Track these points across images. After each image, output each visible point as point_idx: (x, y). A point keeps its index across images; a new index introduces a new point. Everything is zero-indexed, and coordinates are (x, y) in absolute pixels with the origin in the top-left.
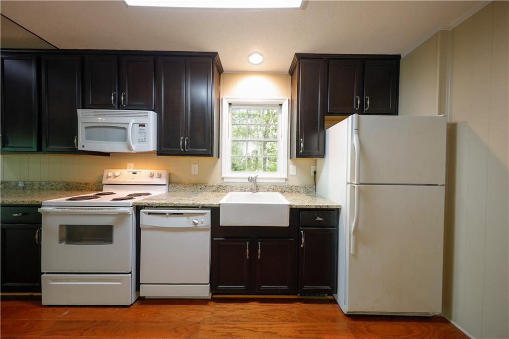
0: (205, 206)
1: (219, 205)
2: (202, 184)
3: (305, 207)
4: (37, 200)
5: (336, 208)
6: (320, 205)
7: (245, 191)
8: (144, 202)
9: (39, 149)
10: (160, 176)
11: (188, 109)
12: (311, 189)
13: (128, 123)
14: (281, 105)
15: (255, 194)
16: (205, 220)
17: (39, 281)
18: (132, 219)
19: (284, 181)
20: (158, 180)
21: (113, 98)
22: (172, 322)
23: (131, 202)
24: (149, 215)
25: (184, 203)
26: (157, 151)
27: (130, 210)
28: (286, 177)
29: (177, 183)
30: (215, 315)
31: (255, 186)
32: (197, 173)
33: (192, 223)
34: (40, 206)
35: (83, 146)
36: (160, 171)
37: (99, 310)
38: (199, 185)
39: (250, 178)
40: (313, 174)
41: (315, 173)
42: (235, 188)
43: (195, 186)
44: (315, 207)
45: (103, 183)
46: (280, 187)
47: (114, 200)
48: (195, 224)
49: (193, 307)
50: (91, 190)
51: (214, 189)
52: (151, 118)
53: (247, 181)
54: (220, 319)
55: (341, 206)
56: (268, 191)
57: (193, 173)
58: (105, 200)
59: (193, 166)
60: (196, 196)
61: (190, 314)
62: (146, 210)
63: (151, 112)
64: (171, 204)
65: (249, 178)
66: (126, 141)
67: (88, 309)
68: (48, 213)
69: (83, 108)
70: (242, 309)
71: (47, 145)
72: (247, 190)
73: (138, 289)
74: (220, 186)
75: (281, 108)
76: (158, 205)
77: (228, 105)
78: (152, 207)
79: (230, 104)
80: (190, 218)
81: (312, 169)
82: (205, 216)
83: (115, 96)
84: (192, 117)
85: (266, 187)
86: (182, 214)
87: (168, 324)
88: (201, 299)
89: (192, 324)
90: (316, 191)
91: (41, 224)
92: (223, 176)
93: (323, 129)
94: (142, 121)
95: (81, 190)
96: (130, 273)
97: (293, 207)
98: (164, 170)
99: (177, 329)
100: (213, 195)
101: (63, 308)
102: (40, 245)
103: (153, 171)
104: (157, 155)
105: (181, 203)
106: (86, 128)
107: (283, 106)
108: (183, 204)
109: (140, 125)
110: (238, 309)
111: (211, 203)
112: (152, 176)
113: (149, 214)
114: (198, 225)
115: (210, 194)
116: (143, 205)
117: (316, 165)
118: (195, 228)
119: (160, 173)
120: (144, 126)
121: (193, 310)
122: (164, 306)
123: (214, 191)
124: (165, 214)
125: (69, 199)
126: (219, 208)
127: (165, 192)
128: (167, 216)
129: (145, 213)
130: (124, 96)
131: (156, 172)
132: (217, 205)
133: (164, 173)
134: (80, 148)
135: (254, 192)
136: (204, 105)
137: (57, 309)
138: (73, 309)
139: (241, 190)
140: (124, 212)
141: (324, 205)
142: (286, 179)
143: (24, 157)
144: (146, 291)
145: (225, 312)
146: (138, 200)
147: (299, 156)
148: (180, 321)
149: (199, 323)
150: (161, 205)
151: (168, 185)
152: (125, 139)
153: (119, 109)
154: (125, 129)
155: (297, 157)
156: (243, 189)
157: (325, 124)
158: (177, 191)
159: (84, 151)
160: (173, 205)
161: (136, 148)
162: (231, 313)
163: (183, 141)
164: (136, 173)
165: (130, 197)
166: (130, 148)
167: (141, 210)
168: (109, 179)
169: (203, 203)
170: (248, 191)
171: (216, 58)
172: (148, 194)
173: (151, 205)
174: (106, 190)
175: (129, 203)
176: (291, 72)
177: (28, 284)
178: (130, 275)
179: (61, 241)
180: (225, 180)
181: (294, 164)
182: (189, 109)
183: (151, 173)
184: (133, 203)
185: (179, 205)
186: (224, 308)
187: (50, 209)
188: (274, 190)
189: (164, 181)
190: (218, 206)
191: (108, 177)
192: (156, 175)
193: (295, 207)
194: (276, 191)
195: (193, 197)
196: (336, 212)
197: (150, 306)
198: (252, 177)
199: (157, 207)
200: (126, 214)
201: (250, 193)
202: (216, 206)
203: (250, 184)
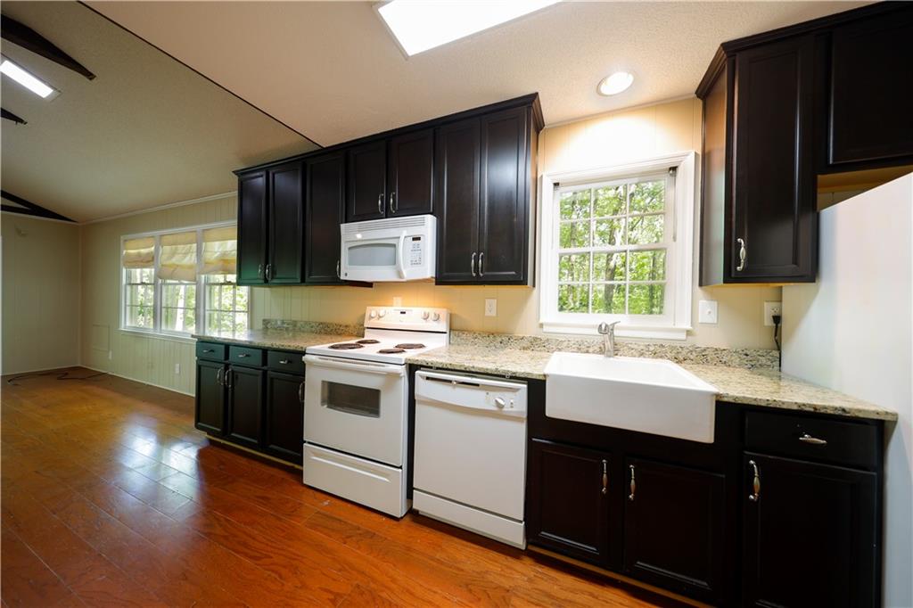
0: (517, 375)
1: (545, 376)
2: (503, 333)
3: (763, 404)
4: (301, 345)
5: (876, 417)
6: (815, 403)
7: (587, 352)
8: (420, 358)
9: (303, 281)
10: (437, 318)
11: (484, 202)
12: (763, 361)
13: (399, 238)
14: (674, 169)
15: (611, 359)
16: (517, 400)
17: (301, 450)
18: (404, 384)
19: (683, 336)
20: (435, 323)
21: (380, 202)
22: (462, 570)
23: (403, 357)
24: (428, 381)
25: (480, 366)
26: (436, 278)
27: (402, 370)
28: (689, 327)
29: (462, 331)
30: (535, 586)
31: (611, 345)
32: (494, 315)
33: (494, 403)
34: (304, 353)
35: (346, 275)
36: (438, 311)
37: (362, 512)
38: (498, 336)
39: (603, 327)
40: (769, 322)
41: (777, 319)
42: (565, 344)
43: (491, 337)
44: (795, 407)
45: (366, 326)
46: (673, 348)
47: (381, 352)
48: (500, 406)
49: (493, 554)
50: (351, 335)
51: (525, 343)
52: (427, 226)
53: (596, 332)
54: (546, 599)
55: (895, 415)
56: (642, 355)
57: (487, 313)
58: (369, 351)
59: (487, 301)
60: (496, 355)
61: (491, 567)
62: (424, 373)
63: (429, 216)
64: (461, 366)
65: (601, 326)
66: (395, 263)
67: (349, 505)
68: (311, 363)
69: (346, 222)
70: (591, 594)
71: (310, 275)
72: (591, 350)
73: (410, 496)
74: (535, 339)
75: (674, 175)
76: (440, 366)
77: (552, 186)
78: (431, 368)
79: (556, 185)
80: (491, 393)
81: (769, 309)
82: (517, 393)
83: (382, 198)
84: (490, 216)
85: (636, 347)
86: (478, 385)
87: (454, 571)
88: (506, 545)
89: (495, 588)
90: (780, 365)
91: (304, 376)
92: (541, 321)
93: (812, 207)
94: (416, 232)
95: (340, 335)
96: (401, 468)
97: (726, 399)
98: (444, 307)
99: (472, 587)
100: (525, 356)
101: (324, 496)
102: (303, 403)
103: (427, 310)
104: (437, 284)
105: (476, 365)
106: (350, 248)
107: (679, 171)
108: (479, 369)
109: (414, 239)
110: (583, 592)
111: (528, 370)
112: (426, 318)
113: (428, 378)
114: (505, 409)
115: (518, 353)
116: (419, 363)
117: (781, 301)
118: (498, 414)
119: (437, 313)
120: (419, 239)
121: (496, 562)
122: (447, 537)
123: (524, 348)
124: (450, 381)
125: (332, 347)
126: (545, 381)
127: (445, 344)
128: (454, 386)
129: (421, 376)
130: (394, 196)
131: (431, 311)
132: (540, 375)
133: (444, 313)
134: (343, 277)
135: (610, 356)
136: (511, 193)
137: (318, 494)
138: (334, 500)
139: (579, 349)
140: (394, 371)
141: (826, 404)
142: (689, 333)
143: (287, 290)
144: (422, 503)
145: (555, 587)
146: (411, 355)
147: (730, 277)
148: (475, 574)
149: (508, 591)
150: (445, 367)
151: (448, 334)
152: (394, 261)
153: (386, 217)
154: (394, 246)
155: (725, 281)
156: (582, 347)
157: (819, 196)
158: (463, 344)
159: (346, 281)
160: (463, 369)
161: (409, 273)
162: (570, 596)
163: (476, 260)
164: (404, 313)
165: (401, 349)
166: (400, 274)
167: (417, 372)
168: (372, 320)
169: (514, 370)
170: (593, 352)
171: (534, 105)
172: (421, 346)
173: (430, 365)
174: (369, 336)
175: (401, 359)
176: (705, 91)
177: (289, 451)
178: (400, 470)
179: (323, 402)
180: (546, 329)
181: (712, 297)
182: (486, 204)
183: (425, 314)
184: (406, 359)
185: (473, 370)
186: (552, 578)
187: (314, 357)
188: (655, 355)
189: (443, 326)
190: (541, 378)
191: (371, 317)
192: (432, 316)
193: (731, 400)
194: (661, 357)
195: (491, 358)
196: (874, 429)
197: (428, 530)
198: (606, 326)
199: (438, 368)
200: (397, 376)
201: (601, 357)
202: (538, 378)
203: (600, 338)
